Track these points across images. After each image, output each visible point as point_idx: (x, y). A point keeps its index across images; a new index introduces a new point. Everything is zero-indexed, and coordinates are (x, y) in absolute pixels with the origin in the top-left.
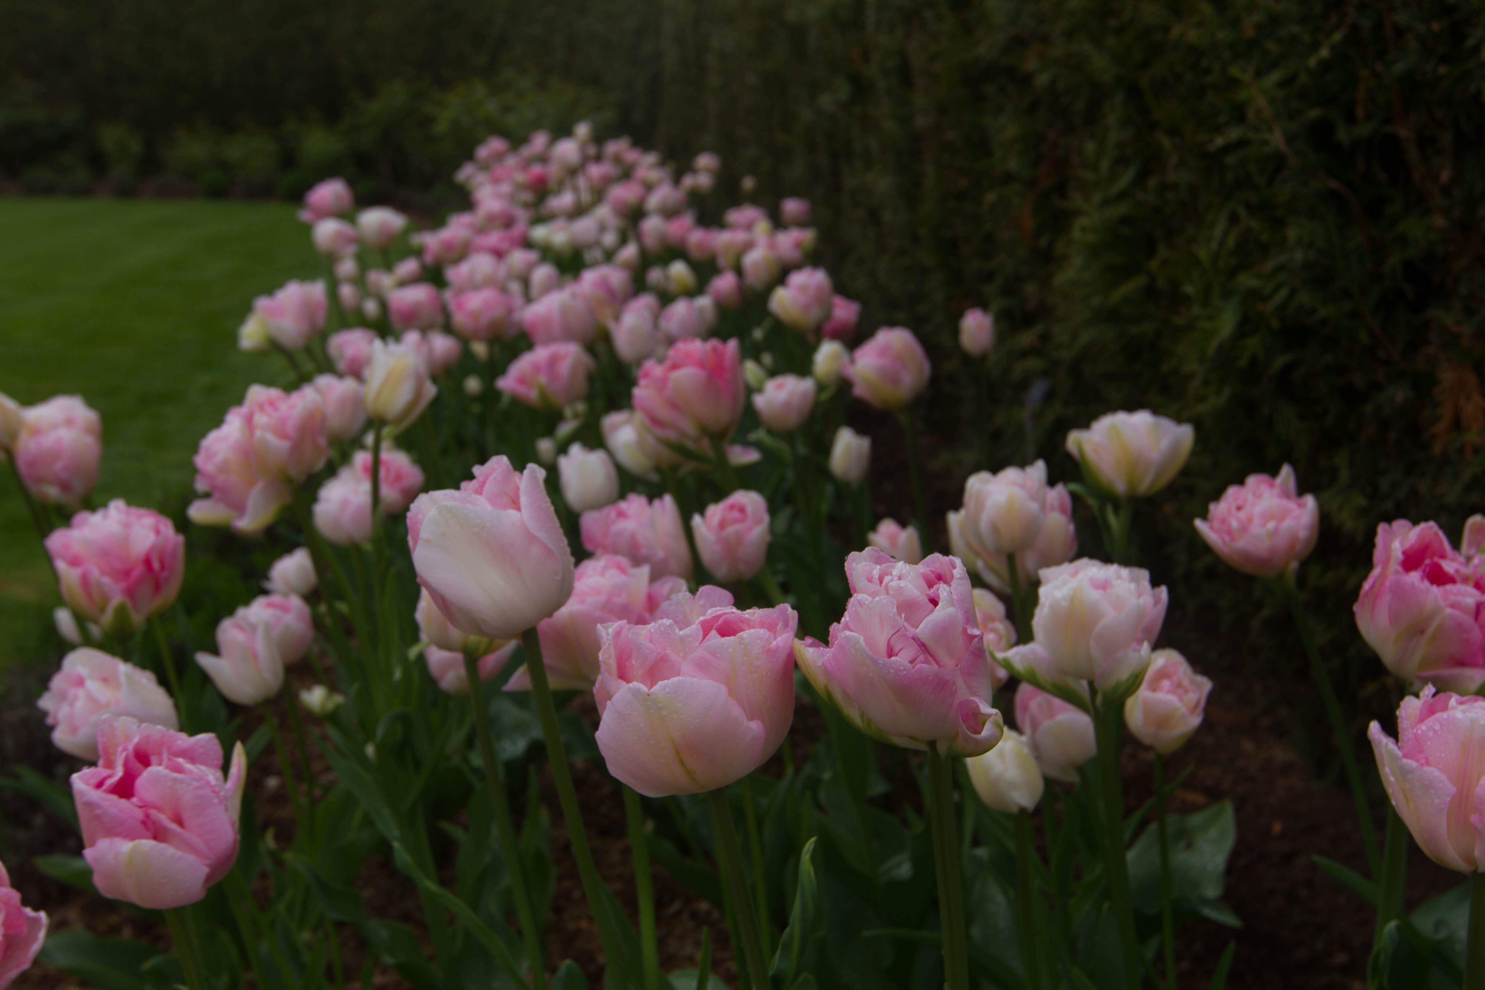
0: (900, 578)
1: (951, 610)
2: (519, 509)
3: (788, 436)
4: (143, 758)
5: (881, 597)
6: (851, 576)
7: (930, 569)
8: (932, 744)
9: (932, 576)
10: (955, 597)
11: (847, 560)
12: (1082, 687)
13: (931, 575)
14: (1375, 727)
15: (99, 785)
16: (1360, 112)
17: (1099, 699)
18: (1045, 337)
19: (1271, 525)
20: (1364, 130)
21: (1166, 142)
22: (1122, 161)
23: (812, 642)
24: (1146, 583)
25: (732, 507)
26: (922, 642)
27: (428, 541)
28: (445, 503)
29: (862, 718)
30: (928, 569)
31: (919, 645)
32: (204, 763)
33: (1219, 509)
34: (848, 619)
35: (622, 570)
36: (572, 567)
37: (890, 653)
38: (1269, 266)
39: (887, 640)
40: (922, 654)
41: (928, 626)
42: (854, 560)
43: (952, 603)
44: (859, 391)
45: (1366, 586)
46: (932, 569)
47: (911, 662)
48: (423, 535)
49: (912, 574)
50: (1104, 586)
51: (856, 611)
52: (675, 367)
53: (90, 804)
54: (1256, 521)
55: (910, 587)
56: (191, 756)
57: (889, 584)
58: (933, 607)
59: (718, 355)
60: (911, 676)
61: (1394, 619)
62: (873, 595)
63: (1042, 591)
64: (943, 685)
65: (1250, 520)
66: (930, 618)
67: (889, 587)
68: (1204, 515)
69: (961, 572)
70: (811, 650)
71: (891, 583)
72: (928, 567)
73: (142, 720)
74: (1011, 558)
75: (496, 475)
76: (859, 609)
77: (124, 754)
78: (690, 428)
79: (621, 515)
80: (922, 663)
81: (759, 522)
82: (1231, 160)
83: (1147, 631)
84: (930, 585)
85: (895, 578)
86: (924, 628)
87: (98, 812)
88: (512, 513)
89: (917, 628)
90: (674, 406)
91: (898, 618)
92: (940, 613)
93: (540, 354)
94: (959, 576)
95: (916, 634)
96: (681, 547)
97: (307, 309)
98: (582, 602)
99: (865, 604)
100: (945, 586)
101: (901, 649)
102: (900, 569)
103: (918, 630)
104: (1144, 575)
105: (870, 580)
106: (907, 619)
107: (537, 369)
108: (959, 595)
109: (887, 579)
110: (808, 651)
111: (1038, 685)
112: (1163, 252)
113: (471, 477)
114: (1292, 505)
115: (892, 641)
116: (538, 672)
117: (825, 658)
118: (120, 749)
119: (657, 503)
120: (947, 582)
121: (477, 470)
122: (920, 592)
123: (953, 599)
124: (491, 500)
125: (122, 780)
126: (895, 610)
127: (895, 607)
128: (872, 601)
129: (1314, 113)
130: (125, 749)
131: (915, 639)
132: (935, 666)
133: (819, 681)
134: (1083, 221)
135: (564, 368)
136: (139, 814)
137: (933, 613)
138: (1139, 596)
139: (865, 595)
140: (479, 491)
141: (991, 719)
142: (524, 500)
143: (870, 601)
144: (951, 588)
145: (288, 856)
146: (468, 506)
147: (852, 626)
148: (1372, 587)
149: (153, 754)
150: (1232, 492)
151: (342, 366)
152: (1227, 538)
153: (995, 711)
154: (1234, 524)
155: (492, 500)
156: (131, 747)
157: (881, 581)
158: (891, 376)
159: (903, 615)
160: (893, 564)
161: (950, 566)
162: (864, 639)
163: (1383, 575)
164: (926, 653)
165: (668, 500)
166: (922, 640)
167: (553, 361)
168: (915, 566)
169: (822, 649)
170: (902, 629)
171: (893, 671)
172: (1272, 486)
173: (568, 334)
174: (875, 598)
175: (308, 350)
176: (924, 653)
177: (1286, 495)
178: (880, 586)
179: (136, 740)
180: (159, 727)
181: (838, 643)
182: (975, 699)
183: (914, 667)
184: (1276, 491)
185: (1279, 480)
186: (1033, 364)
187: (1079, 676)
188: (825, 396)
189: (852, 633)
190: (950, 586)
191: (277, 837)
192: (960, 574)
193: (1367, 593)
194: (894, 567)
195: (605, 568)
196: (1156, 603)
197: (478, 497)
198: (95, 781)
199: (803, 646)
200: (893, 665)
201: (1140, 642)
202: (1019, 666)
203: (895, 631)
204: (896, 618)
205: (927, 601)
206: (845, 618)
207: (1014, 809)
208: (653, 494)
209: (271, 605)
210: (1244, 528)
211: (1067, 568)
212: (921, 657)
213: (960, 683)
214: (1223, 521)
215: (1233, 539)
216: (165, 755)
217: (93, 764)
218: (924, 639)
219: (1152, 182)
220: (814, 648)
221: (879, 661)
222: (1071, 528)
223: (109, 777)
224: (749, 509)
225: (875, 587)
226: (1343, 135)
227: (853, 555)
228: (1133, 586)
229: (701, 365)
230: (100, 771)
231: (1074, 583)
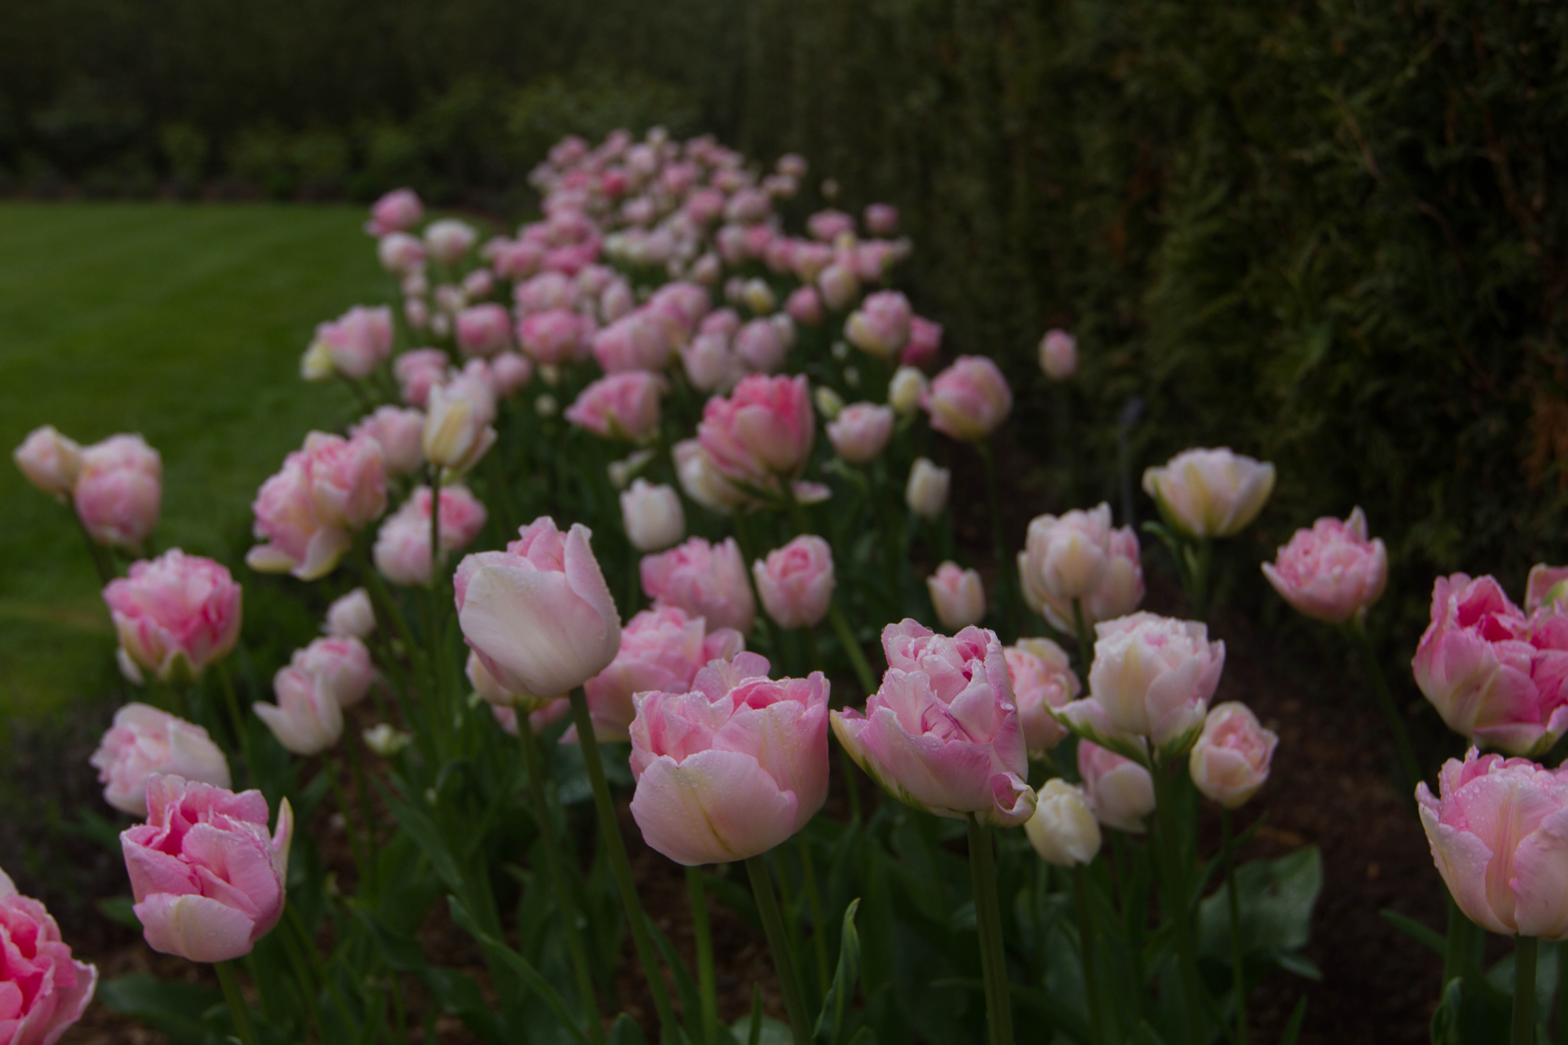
0: (934, 653)
1: (983, 686)
2: (562, 569)
3: (865, 467)
4: (190, 815)
5: (915, 672)
6: (887, 648)
7: (965, 641)
8: (971, 814)
9: (967, 649)
10: (988, 672)
11: (883, 632)
12: (1140, 742)
13: (967, 647)
14: (1421, 788)
15: (148, 842)
16: (1450, 135)
17: (1157, 755)
18: (1138, 355)
19: (1337, 570)
20: (1455, 152)
21: (1258, 157)
22: (1214, 176)
23: (851, 713)
24: (1203, 638)
25: (795, 554)
26: (954, 719)
27: (473, 603)
28: (489, 565)
29: (900, 788)
30: (963, 641)
31: (951, 721)
32: (251, 819)
33: (1286, 553)
34: (883, 692)
35: (678, 622)
36: (618, 626)
37: (925, 728)
38: (1359, 288)
39: (921, 714)
40: (955, 729)
41: (961, 703)
42: (890, 632)
43: (985, 678)
44: (938, 422)
45: (1424, 640)
46: (968, 641)
47: (944, 737)
48: (468, 597)
49: (946, 648)
50: (1159, 641)
51: (890, 685)
52: (742, 404)
53: (138, 861)
54: (1323, 566)
55: (944, 661)
56: (237, 813)
57: (924, 658)
58: (968, 681)
59: (785, 393)
60: (944, 752)
61: (1450, 674)
62: (907, 669)
63: (1098, 646)
64: (976, 760)
65: (1317, 564)
66: (962, 695)
67: (924, 661)
68: (1272, 559)
69: (994, 646)
70: (849, 721)
71: (926, 657)
72: (964, 639)
73: (188, 778)
74: (1076, 603)
75: (541, 536)
76: (894, 683)
77: (171, 812)
78: (757, 466)
79: (683, 560)
80: (956, 739)
81: (821, 568)
82: (1321, 179)
83: (1203, 687)
84: (966, 658)
85: (930, 653)
86: (955, 706)
87: (146, 868)
88: (556, 574)
89: (949, 703)
90: (740, 444)
91: (931, 693)
92: (973, 689)
93: (610, 385)
94: (992, 650)
95: (948, 711)
96: (744, 593)
97: (372, 336)
98: (636, 655)
99: (899, 679)
100: (978, 661)
101: (935, 724)
102: (935, 642)
103: (950, 707)
104: (1201, 629)
105: (905, 653)
106: (939, 695)
107: (607, 399)
108: (992, 669)
109: (922, 652)
110: (846, 722)
111: (1096, 741)
112: (1256, 272)
113: (517, 537)
114: (1360, 550)
115: (926, 716)
116: (586, 731)
117: (862, 730)
118: (167, 807)
119: (718, 548)
120: (982, 658)
121: (523, 530)
122: (954, 667)
123: (985, 674)
124: (535, 561)
125: (169, 837)
126: (928, 686)
127: (929, 682)
128: (906, 676)
129: (1403, 134)
130: (172, 807)
131: (947, 715)
132: (969, 742)
133: (856, 752)
134: (1173, 238)
135: (636, 399)
136: (186, 870)
137: (966, 690)
138: (1196, 650)
139: (900, 670)
140: (523, 553)
141: (1022, 795)
142: (568, 562)
143: (904, 675)
144: (984, 662)
145: (351, 903)
146: (513, 568)
147: (887, 700)
148: (1431, 639)
149: (201, 811)
150: (1300, 537)
151: (408, 393)
152: (1293, 583)
153: (1028, 787)
154: (1301, 569)
155: (538, 561)
156: (178, 805)
157: (916, 654)
158: (970, 407)
159: (936, 691)
160: (929, 637)
161: (984, 638)
162: (897, 715)
163: (1439, 629)
164: (959, 728)
165: (730, 544)
166: (955, 716)
167: (624, 392)
168: (950, 639)
169: (859, 720)
170: (935, 705)
171: (925, 747)
172: (1340, 530)
173: (640, 362)
174: (909, 672)
175: (373, 379)
176: (958, 729)
177: (1355, 539)
178: (915, 660)
179: (183, 798)
180: (206, 784)
181: (873, 717)
182: (1008, 774)
183: (946, 743)
184: (1344, 535)
185: (1348, 524)
186: (1127, 383)
187: (1136, 732)
188: (903, 425)
189: (886, 709)
190: (983, 660)
191: (339, 882)
192: (994, 648)
193: (1425, 648)
194: (928, 640)
195: (660, 621)
196: (1214, 657)
197: (523, 558)
198: (143, 838)
199: (841, 717)
200: (926, 742)
201: (1195, 700)
202: (1076, 721)
203: (929, 706)
204: (929, 693)
205: (962, 675)
206: (881, 692)
207: (1070, 863)
208: (715, 538)
209: (330, 648)
210: (1311, 573)
211: (1124, 622)
212: (955, 733)
213: (994, 757)
214: (1290, 566)
215: (1299, 584)
216: (211, 812)
217: (140, 820)
218: (956, 715)
219: (1245, 199)
220: (852, 719)
221: (912, 738)
222: (1138, 572)
223: (157, 834)
224: (812, 556)
225: (910, 661)
226: (1433, 157)
227: (890, 627)
228: (1189, 641)
229: (767, 403)
230: (148, 829)
231: (1128, 639)
